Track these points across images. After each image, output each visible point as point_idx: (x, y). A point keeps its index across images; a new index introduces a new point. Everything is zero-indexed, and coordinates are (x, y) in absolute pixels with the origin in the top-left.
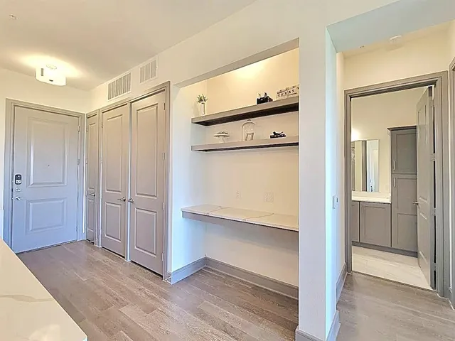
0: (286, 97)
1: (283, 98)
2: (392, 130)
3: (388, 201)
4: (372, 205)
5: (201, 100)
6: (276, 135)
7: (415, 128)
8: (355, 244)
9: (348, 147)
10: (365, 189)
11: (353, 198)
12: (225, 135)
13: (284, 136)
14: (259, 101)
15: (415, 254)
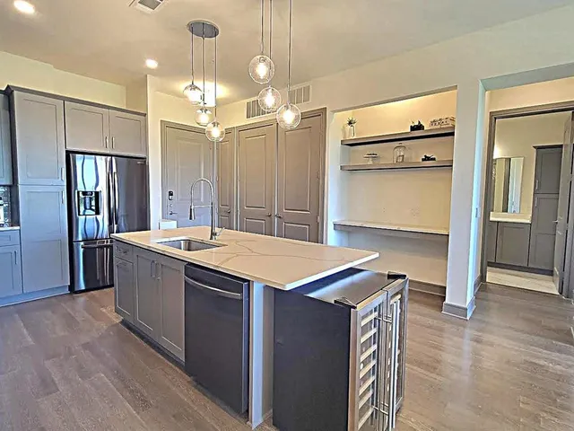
0: (439, 127)
1: (436, 127)
2: (538, 148)
3: (529, 222)
4: (512, 225)
5: (350, 123)
6: (427, 159)
7: (561, 146)
8: (490, 264)
9: (490, 163)
10: (505, 210)
11: (491, 219)
12: (374, 156)
13: (434, 159)
14: (413, 128)
15: (551, 273)
